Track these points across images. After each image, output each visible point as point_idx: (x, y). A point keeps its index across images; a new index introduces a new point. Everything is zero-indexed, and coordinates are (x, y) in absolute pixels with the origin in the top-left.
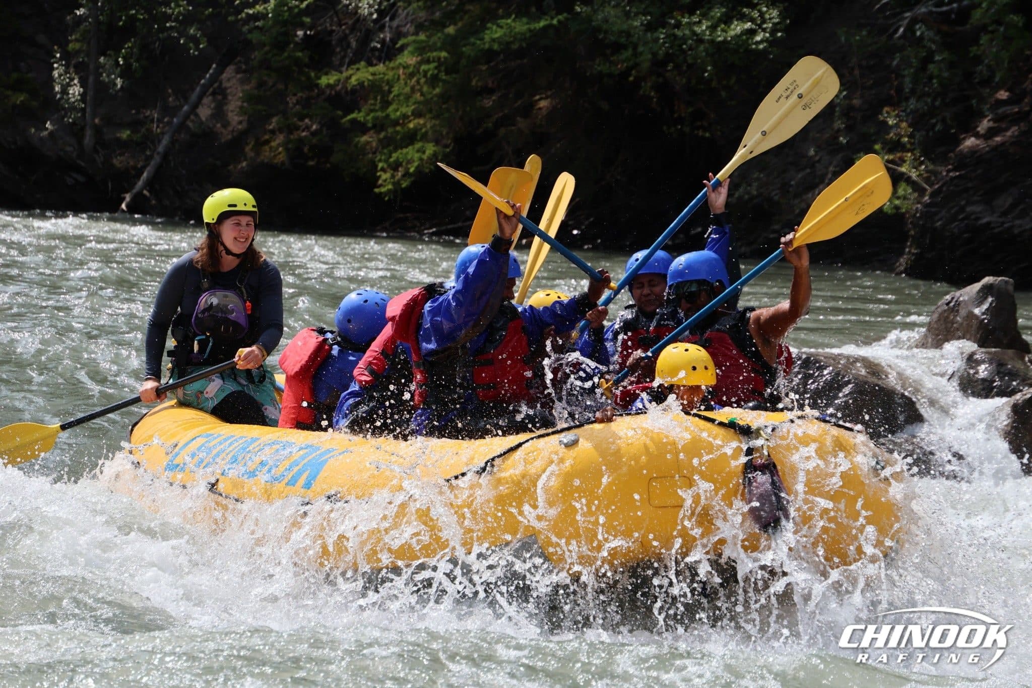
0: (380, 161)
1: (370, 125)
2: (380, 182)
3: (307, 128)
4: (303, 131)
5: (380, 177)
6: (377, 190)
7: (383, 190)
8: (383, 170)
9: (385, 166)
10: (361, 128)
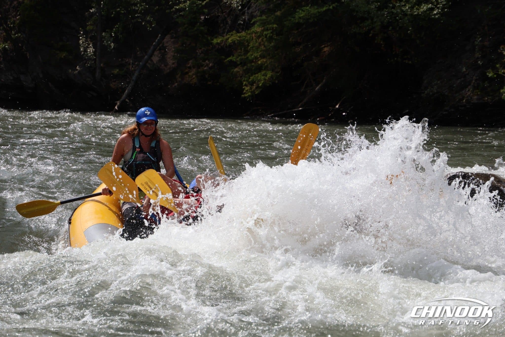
0: (244, 81)
1: (239, 63)
2: (245, 91)
3: (207, 65)
4: (205, 67)
5: (244, 89)
6: (243, 96)
7: (246, 95)
8: (246, 85)
10: (234, 64)
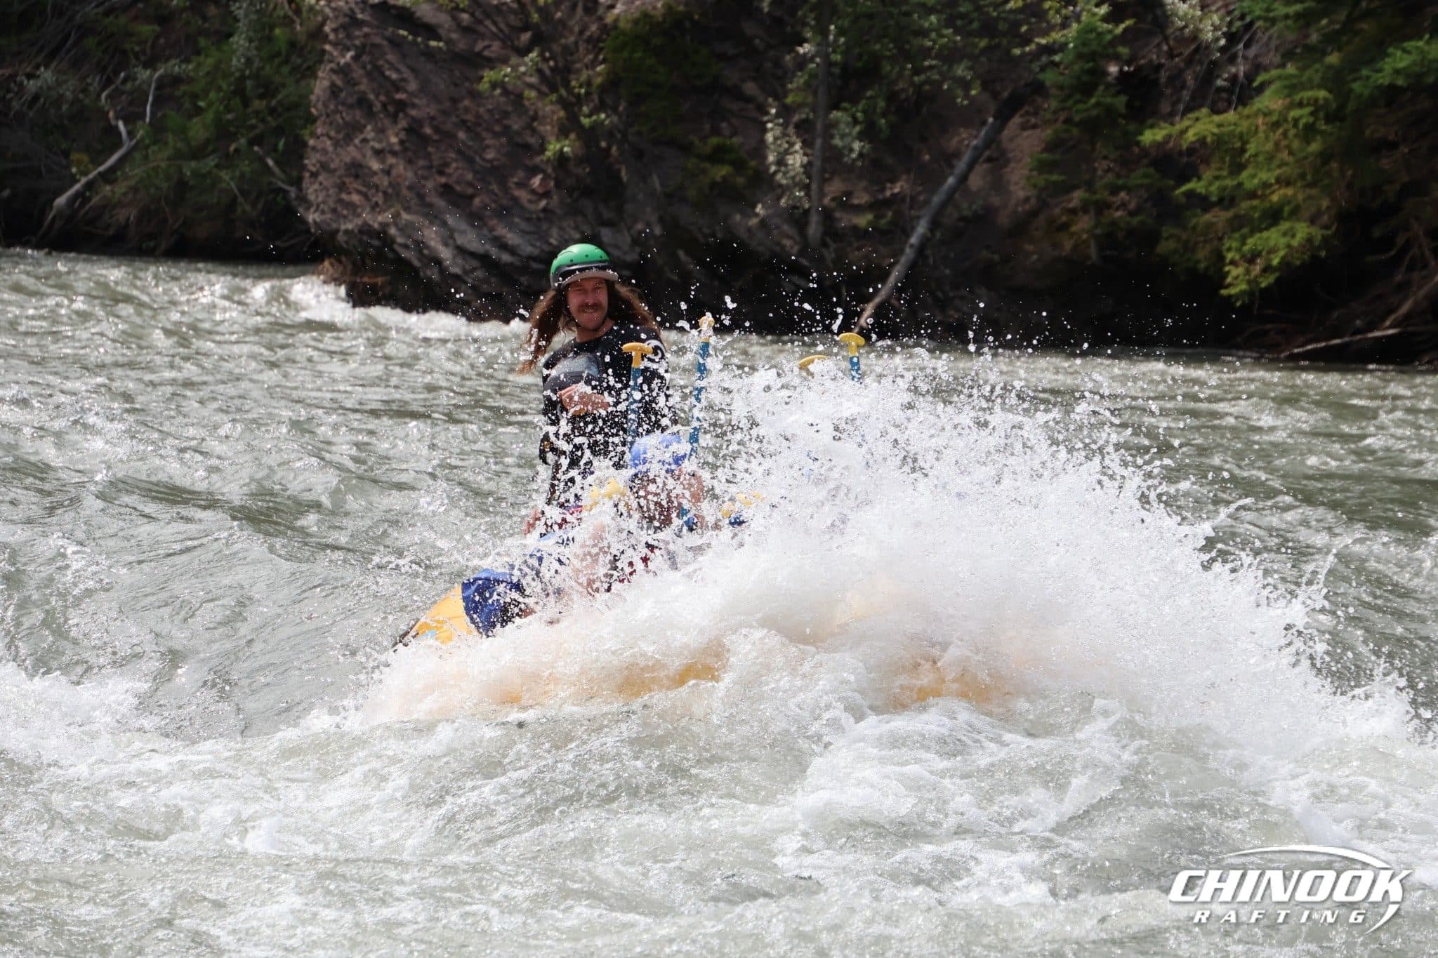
0: (1229, 249)
1: (1214, 199)
2: (1229, 280)
3: (1123, 205)
4: (1117, 209)
5: (1228, 272)
6: (1224, 292)
7: (1233, 291)
8: (1233, 263)
9: (1237, 257)
10: (1203, 203)
